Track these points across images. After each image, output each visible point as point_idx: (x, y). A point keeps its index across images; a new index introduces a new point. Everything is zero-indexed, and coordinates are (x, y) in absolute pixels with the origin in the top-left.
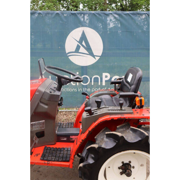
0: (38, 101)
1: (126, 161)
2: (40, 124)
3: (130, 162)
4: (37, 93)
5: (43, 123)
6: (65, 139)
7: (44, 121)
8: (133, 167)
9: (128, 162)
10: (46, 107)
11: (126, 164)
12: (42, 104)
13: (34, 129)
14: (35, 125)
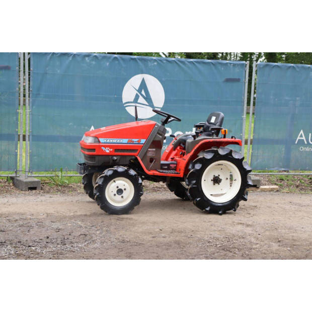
0: (156, 132)
1: (217, 175)
2: (152, 151)
3: (219, 175)
4: (156, 126)
5: (154, 151)
6: (166, 167)
7: (154, 149)
8: (221, 180)
10: (161, 137)
11: (216, 177)
12: (158, 135)
13: (150, 155)
14: (150, 151)
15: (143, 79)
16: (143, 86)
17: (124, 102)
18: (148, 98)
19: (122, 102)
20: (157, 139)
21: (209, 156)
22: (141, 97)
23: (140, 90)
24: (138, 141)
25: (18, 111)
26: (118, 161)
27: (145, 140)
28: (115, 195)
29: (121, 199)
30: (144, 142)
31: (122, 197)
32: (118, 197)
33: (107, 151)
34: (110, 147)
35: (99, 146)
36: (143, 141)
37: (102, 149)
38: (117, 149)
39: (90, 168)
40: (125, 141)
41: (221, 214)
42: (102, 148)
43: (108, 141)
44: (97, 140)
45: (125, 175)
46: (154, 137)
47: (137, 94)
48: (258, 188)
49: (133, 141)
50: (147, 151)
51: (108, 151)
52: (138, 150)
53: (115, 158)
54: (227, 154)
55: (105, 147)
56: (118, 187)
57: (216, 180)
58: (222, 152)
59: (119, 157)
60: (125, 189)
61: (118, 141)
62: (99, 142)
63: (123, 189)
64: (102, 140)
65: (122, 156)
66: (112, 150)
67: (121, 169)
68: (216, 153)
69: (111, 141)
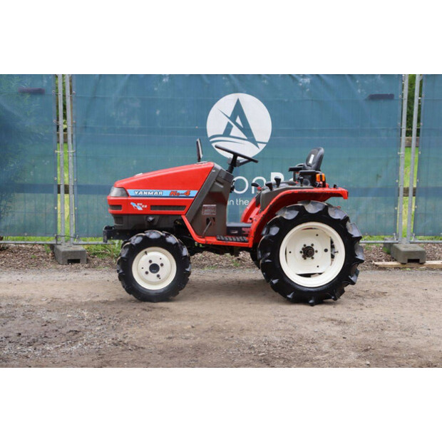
0: (214, 180)
1: (309, 244)
2: (210, 208)
3: (312, 245)
4: (214, 171)
5: (214, 208)
6: (236, 232)
7: (215, 205)
8: (317, 251)
9: (310, 245)
10: (222, 187)
11: (308, 247)
12: (217, 184)
13: (205, 214)
14: (207, 208)
15: (238, 101)
16: (238, 111)
17: (209, 135)
18: (246, 130)
19: (207, 135)
20: (215, 190)
21: (290, 215)
22: (235, 128)
23: (233, 118)
24: (186, 193)
25: (56, 151)
26: (155, 223)
27: (197, 192)
28: (147, 273)
29: (158, 280)
31: (158, 276)
32: (152, 276)
33: (140, 208)
34: (144, 202)
35: (127, 200)
36: (193, 193)
37: (132, 206)
38: (154, 204)
39: (118, 234)
40: (166, 193)
41: (312, 305)
42: (132, 203)
43: (141, 193)
44: (124, 192)
45: (161, 243)
46: (210, 187)
47: (229, 123)
48: (422, 264)
49: (179, 194)
50: (200, 208)
51: (140, 209)
52: (185, 206)
53: (151, 219)
54: (320, 212)
55: (136, 202)
56: (150, 261)
57: (308, 252)
58: (311, 209)
59: (157, 217)
60: (162, 265)
61: (156, 193)
62: (128, 195)
63: (159, 265)
64: (131, 192)
65: (162, 216)
66: (146, 206)
67: (154, 235)
68: (302, 210)
69: (145, 193)
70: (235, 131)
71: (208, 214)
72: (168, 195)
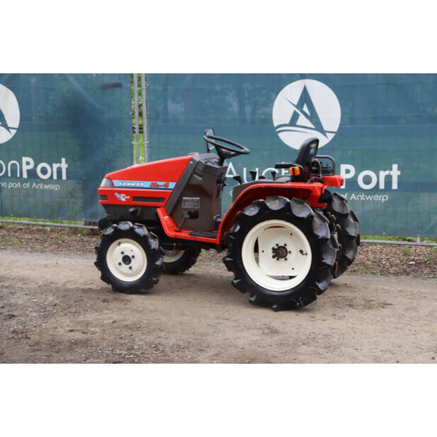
0: (191, 172)
1: (281, 244)
2: (193, 201)
4: (191, 162)
5: (198, 201)
7: (198, 198)
8: (291, 252)
9: (283, 245)
10: (200, 179)
11: (281, 247)
12: (195, 176)
13: (186, 207)
14: (188, 201)
15: (305, 87)
16: (305, 98)
19: (273, 125)
20: (193, 182)
22: (302, 116)
23: (300, 106)
24: (165, 185)
25: (132, 143)
26: (138, 214)
27: (175, 183)
28: (120, 264)
29: (129, 271)
30: (173, 187)
31: (130, 268)
32: (125, 267)
33: (123, 198)
34: (127, 193)
35: (112, 191)
36: (172, 185)
37: (116, 197)
38: (136, 196)
40: (147, 184)
41: (276, 310)
42: (116, 194)
43: (124, 184)
44: (111, 182)
45: (131, 235)
46: (187, 178)
47: (295, 111)
49: (158, 186)
50: (179, 201)
51: (123, 200)
52: (164, 198)
53: (131, 210)
55: (120, 192)
56: (122, 253)
58: (273, 205)
59: (139, 209)
60: (133, 257)
61: (138, 185)
62: (113, 185)
63: (131, 256)
64: (117, 183)
65: (144, 207)
66: (128, 197)
69: (128, 184)
70: (302, 120)
71: (190, 207)
72: (149, 187)
